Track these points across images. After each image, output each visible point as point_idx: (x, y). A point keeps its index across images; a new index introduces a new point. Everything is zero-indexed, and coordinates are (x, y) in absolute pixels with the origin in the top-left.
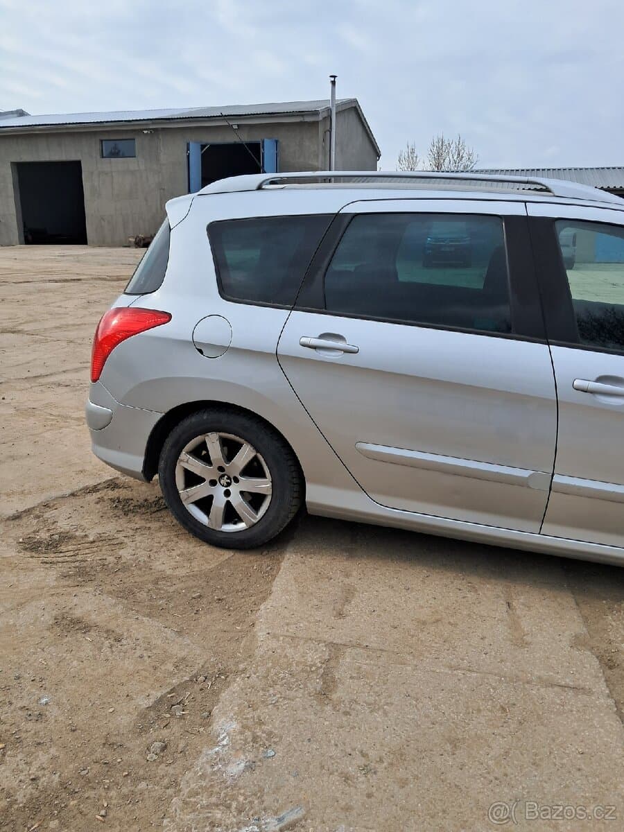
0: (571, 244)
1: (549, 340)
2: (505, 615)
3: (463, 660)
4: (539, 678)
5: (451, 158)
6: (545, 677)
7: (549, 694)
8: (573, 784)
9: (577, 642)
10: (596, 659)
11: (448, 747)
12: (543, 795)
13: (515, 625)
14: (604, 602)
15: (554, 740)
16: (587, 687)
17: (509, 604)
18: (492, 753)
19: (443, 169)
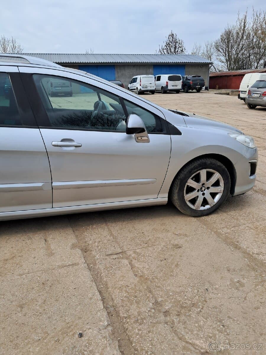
0: (70, 86)
1: (39, 127)
2: (44, 245)
3: (25, 270)
4: (58, 266)
5: (10, 47)
6: (61, 265)
7: (63, 271)
8: (72, 302)
9: (74, 246)
10: (80, 251)
11: (19, 309)
12: (60, 311)
13: (48, 248)
14: (84, 227)
15: (64, 288)
16: (77, 263)
17: (46, 240)
18: (39, 304)
19: (7, 52)
